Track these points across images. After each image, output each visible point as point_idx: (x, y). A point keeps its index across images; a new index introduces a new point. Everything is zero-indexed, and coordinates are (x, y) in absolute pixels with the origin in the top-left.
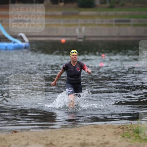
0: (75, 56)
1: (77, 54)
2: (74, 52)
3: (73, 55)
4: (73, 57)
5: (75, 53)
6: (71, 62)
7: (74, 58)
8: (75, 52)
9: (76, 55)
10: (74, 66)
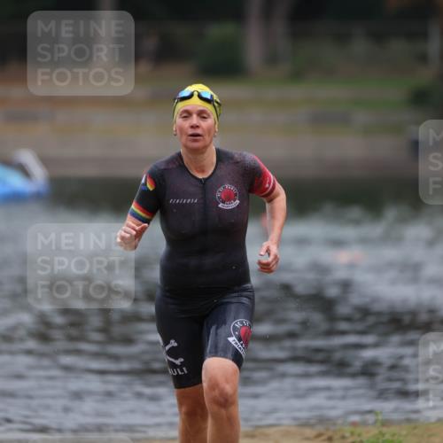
0: (195, 120)
3: (187, 114)
5: (195, 100)
6: (179, 155)
10: (200, 176)
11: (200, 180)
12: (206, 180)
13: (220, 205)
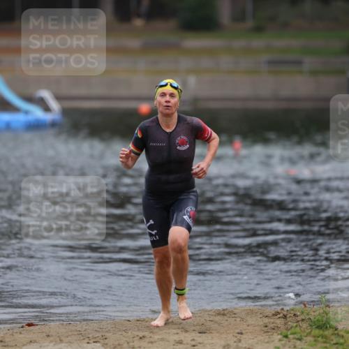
0: (168, 98)
1: (175, 92)
2: (166, 85)
3: (163, 95)
4: (163, 100)
5: (169, 87)
6: (157, 118)
7: (165, 104)
8: (171, 85)
9: (172, 95)
10: (168, 131)
11: (167, 133)
12: (171, 133)
13: (178, 148)
